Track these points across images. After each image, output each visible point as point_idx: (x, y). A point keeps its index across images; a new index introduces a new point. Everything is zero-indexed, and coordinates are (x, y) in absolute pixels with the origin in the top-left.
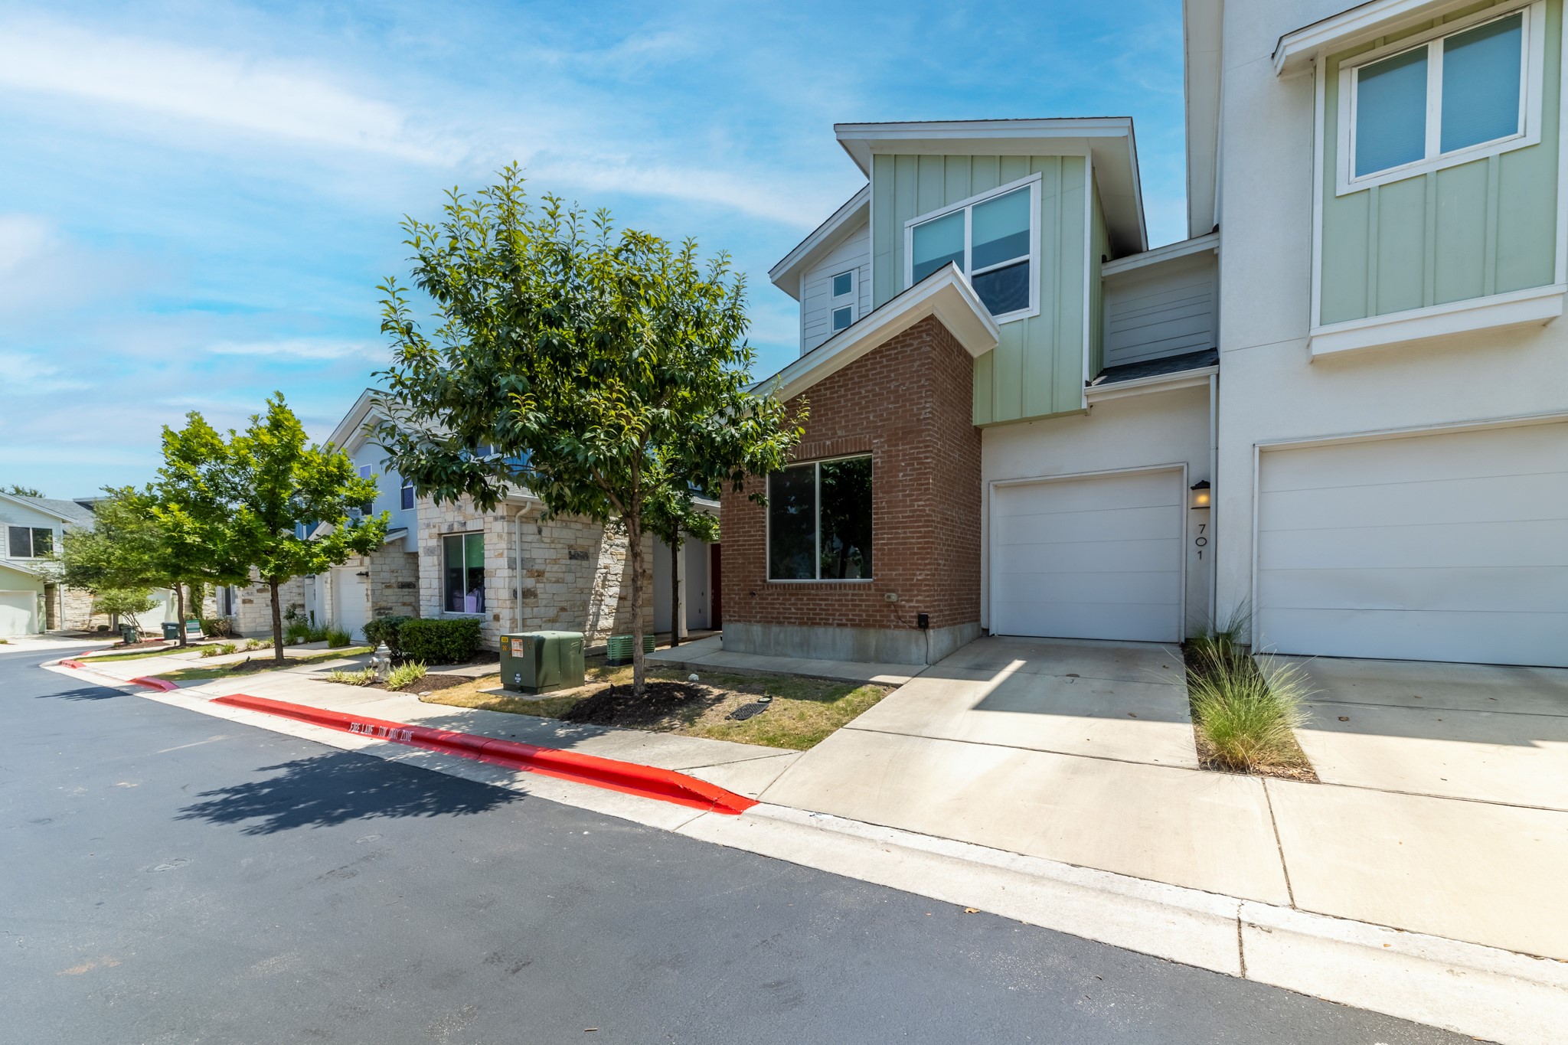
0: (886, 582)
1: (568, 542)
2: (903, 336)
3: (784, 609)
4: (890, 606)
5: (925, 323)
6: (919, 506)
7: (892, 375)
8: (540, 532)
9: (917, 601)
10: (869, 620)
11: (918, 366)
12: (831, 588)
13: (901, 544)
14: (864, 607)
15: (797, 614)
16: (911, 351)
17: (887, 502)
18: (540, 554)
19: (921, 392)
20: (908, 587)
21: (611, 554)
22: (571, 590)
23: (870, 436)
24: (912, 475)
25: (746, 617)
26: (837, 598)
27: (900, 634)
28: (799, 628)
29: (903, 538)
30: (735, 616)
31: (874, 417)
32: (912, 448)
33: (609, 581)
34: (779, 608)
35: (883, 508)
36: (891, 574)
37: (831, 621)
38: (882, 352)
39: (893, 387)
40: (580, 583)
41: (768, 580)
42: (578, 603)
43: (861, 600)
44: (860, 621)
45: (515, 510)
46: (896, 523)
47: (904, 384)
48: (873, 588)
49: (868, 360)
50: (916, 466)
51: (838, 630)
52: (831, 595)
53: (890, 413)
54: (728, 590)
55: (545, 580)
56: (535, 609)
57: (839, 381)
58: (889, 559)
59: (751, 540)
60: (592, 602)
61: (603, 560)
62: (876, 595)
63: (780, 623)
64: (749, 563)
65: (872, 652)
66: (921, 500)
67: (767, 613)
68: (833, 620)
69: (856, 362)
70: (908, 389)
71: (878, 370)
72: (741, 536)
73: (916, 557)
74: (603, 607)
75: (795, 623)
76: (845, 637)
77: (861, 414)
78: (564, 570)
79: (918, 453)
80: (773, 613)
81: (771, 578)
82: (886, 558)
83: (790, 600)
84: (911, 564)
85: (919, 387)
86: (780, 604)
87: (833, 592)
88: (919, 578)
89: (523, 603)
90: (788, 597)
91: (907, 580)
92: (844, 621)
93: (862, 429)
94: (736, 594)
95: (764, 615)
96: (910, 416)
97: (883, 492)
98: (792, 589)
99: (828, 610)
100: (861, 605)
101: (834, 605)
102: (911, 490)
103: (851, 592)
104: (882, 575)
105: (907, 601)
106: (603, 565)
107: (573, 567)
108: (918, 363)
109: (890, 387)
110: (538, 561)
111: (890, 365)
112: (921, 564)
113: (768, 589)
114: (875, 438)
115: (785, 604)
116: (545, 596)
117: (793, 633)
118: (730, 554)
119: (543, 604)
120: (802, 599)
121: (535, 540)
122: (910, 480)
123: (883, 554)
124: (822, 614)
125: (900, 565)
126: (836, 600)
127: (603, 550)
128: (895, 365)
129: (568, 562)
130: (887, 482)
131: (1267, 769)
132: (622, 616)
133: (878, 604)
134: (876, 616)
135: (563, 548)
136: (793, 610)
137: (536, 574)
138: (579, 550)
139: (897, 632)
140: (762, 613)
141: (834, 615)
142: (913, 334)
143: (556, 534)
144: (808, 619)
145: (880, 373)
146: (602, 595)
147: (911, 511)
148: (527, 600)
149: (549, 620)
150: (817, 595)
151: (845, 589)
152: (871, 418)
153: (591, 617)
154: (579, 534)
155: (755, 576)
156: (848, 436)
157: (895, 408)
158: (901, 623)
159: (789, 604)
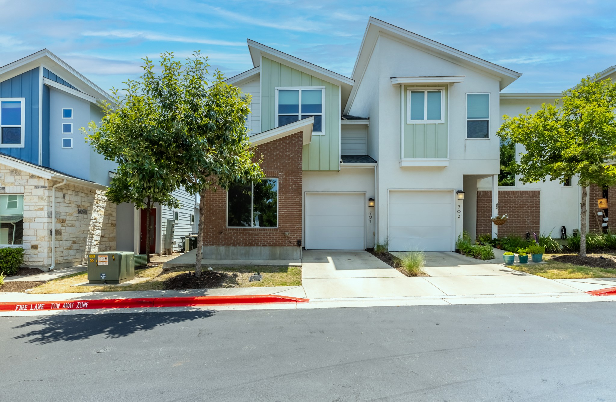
0: (284, 228)
1: (77, 203)
2: (291, 136)
3: (236, 239)
4: (285, 237)
5: (300, 133)
6: (297, 200)
7: (287, 150)
8: (64, 197)
9: (297, 236)
10: (277, 243)
11: (297, 148)
12: (260, 230)
13: (290, 214)
14: (274, 238)
15: (243, 241)
16: (295, 142)
17: (284, 197)
18: (65, 210)
19: (298, 158)
20: (293, 230)
21: (98, 211)
22: (78, 231)
23: (278, 172)
24: (295, 188)
25: (216, 243)
26: (262, 234)
27: (290, 248)
28: (244, 247)
29: (291, 212)
30: (210, 243)
31: (279, 164)
32: (295, 178)
33: (96, 226)
34: (234, 239)
35: (283, 200)
36: (286, 225)
37: (259, 244)
38: (283, 140)
39: (287, 154)
40: (83, 227)
41: (227, 227)
42: (82, 239)
43: (273, 235)
44: (273, 243)
45: (52, 183)
46: (288, 206)
47: (292, 154)
48: (278, 230)
49: (277, 142)
50: (296, 185)
51: (262, 248)
52: (260, 233)
53: (286, 164)
54: (207, 231)
55: (66, 225)
56: (60, 241)
57: (264, 148)
58: (285, 219)
59: (219, 209)
60: (88, 238)
61: (94, 215)
62: (280, 233)
63: (234, 245)
64: (219, 219)
65: (278, 256)
66: (298, 198)
67: (228, 241)
68: (261, 243)
69: (272, 142)
70: (293, 156)
71: (281, 147)
72: (214, 207)
73: (296, 219)
74: (93, 241)
75: (242, 245)
76: (266, 250)
77: (274, 162)
78: (75, 220)
79: (297, 180)
80: (231, 241)
81: (228, 226)
82: (284, 219)
83: (240, 235)
84: (294, 222)
85: (297, 156)
86: (235, 237)
87: (260, 232)
88: (297, 227)
89: (56, 238)
90: (239, 234)
91: (293, 227)
92: (266, 244)
93: (274, 168)
94: (211, 233)
95: (226, 242)
96: (294, 166)
97: (283, 194)
98: (241, 231)
99: (258, 239)
100: (273, 237)
101: (261, 237)
102: (294, 194)
103: (268, 232)
104: (282, 225)
105: (293, 235)
106: (94, 217)
107: (80, 218)
108: (297, 147)
109: (286, 154)
110: (62, 214)
111: (286, 146)
112: (298, 222)
113: (229, 230)
114: (280, 172)
115: (237, 237)
116: (66, 234)
117: (242, 249)
118: (208, 215)
119: (65, 239)
120: (246, 235)
121: (62, 202)
122: (294, 190)
123: (282, 217)
124: (255, 241)
125: (290, 222)
126: (262, 235)
127: (94, 209)
128: (288, 146)
129: (78, 215)
130: (285, 190)
131: (420, 275)
132: (102, 246)
133: (280, 237)
134: (280, 241)
135: (75, 207)
136: (241, 240)
137: (61, 221)
138: (83, 208)
139: (288, 247)
140: (225, 241)
141: (261, 241)
142: (296, 136)
143: (72, 199)
144: (249, 243)
145: (282, 148)
146: (93, 234)
147: (294, 202)
148: (57, 237)
149: (67, 249)
150: (253, 233)
151: (266, 231)
152: (278, 164)
153: (88, 247)
154: (83, 199)
155: (222, 225)
156: (268, 170)
157: (288, 162)
158: (291, 244)
159: (239, 237)
